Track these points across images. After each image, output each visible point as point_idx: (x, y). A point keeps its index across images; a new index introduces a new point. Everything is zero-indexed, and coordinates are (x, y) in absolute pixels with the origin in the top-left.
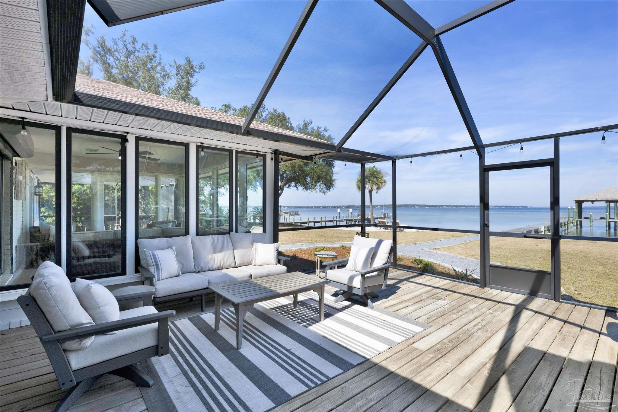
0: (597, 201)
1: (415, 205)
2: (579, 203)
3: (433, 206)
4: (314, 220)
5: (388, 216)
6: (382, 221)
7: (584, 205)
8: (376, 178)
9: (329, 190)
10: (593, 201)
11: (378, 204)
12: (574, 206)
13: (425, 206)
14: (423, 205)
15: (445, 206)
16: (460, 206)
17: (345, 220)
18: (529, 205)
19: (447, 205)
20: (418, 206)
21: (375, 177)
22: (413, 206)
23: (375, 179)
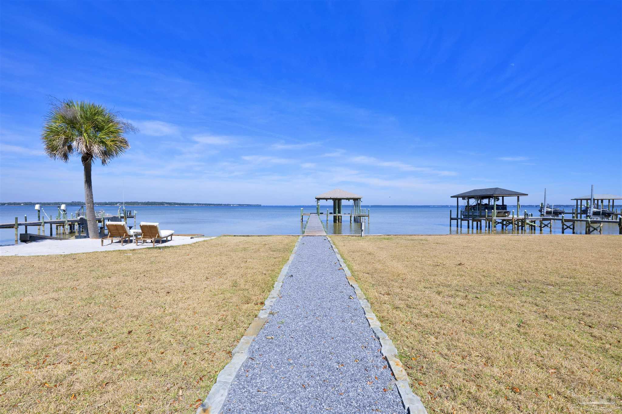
0: (330, 198)
3: (183, 204)
4: (26, 220)
5: (132, 215)
6: (116, 226)
10: (327, 199)
11: (117, 201)
13: (175, 204)
14: (172, 203)
15: (196, 204)
16: (210, 205)
19: (198, 203)
20: (167, 203)
22: (162, 204)
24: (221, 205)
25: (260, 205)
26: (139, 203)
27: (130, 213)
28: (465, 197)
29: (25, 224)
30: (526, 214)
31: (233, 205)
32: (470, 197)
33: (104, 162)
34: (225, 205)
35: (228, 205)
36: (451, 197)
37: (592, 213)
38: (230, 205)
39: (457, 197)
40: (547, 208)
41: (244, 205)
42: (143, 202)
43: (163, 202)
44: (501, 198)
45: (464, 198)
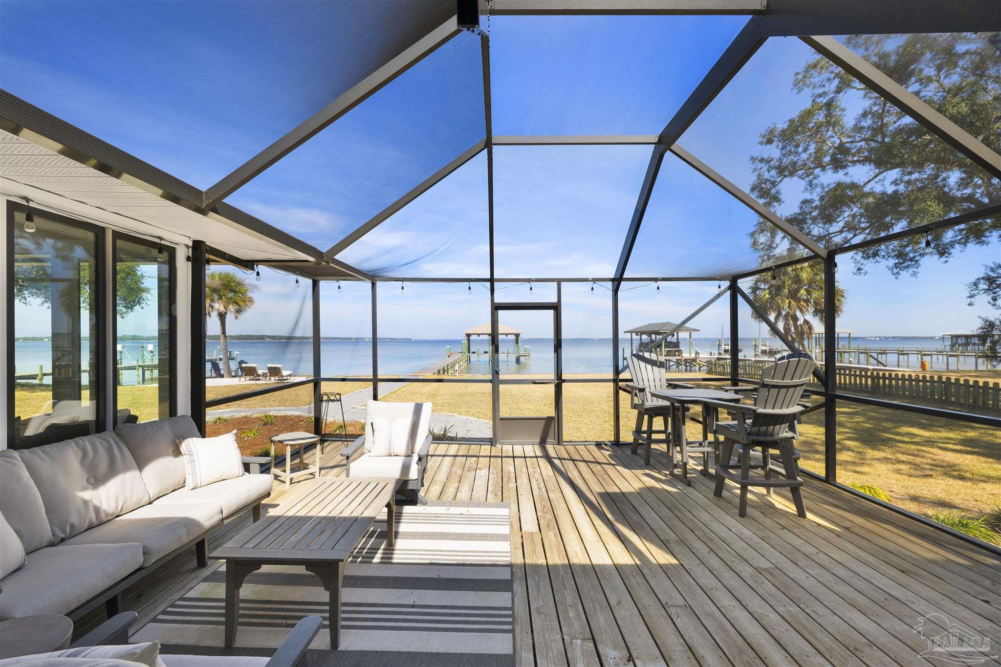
0: (482, 334)
1: (265, 336)
2: (468, 335)
7: (472, 338)
8: (235, 292)
9: (132, 308)
10: (479, 335)
12: (465, 338)
17: (140, 366)
18: (414, 338)
21: (232, 291)
23: (231, 295)
24: (351, 339)
28: (640, 332)
30: (697, 353)
32: (642, 333)
33: (236, 318)
36: (625, 332)
37: (760, 351)
39: (631, 332)
40: (725, 345)
42: (233, 335)
44: (675, 334)
45: (637, 334)
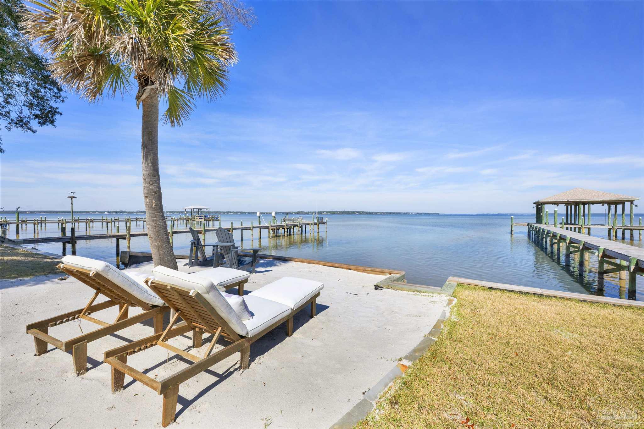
3: (369, 213)
5: (324, 221)
16: (391, 213)
20: (357, 212)
22: (354, 212)
25: (438, 214)
26: (338, 212)
27: (322, 220)
29: (118, 236)
31: (411, 213)
34: (404, 213)
35: (407, 213)
38: (409, 213)
41: (422, 213)
43: (354, 211)
